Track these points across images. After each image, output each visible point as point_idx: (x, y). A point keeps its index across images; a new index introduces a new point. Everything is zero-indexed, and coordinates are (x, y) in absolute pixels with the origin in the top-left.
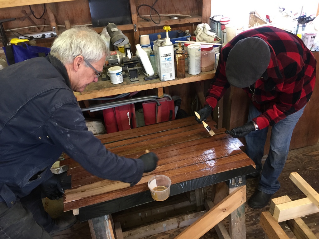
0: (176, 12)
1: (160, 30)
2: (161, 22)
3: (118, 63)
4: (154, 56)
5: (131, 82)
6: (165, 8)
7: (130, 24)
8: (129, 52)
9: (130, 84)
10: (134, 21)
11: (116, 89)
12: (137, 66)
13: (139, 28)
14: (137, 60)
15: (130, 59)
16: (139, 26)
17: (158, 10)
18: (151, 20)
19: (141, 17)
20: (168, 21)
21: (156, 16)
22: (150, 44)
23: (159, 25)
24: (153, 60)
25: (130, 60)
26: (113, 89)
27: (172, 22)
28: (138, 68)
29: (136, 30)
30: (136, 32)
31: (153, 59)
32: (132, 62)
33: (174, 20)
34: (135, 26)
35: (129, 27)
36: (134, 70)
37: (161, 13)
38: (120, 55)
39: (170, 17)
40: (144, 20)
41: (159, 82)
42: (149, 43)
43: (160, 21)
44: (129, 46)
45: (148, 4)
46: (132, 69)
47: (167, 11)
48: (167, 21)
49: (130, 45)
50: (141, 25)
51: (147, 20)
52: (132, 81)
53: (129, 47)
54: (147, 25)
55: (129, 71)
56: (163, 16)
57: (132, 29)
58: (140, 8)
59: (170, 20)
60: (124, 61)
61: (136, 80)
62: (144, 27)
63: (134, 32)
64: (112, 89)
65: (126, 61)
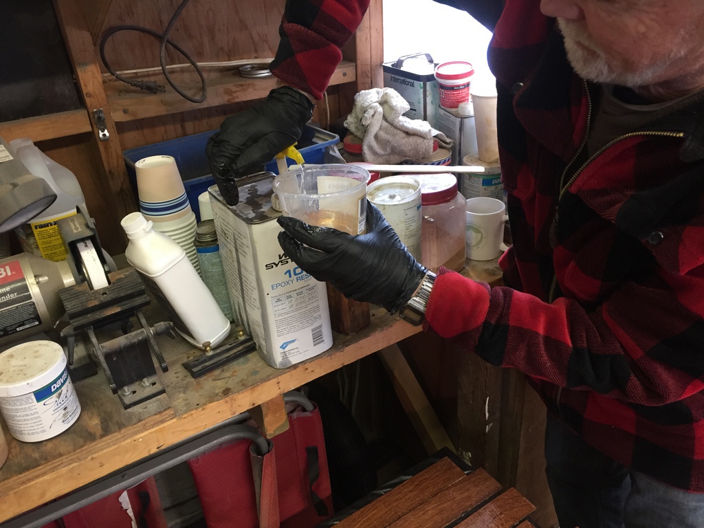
0: (256, 51)
1: (204, 121)
2: (210, 91)
3: (37, 318)
4: (217, 249)
5: (127, 407)
6: (213, 39)
7: (76, 108)
8: (90, 256)
9: (121, 426)
10: (89, 95)
11: (44, 474)
12: (143, 321)
13: (117, 124)
14: (141, 293)
15: (104, 292)
16: (119, 117)
17: (187, 47)
18: (168, 87)
19: (119, 78)
20: (236, 86)
21: (182, 70)
22: (185, 196)
23: (204, 105)
24: (216, 270)
25: (103, 298)
26: (30, 480)
27: (250, 90)
28: (152, 330)
29: (106, 132)
30: (105, 140)
31: (213, 265)
32: (116, 310)
33: (258, 83)
34: (99, 118)
35: (71, 123)
36: (130, 348)
37: (201, 56)
38: (43, 279)
39: (238, 72)
40: (134, 88)
41: (268, 379)
42: (179, 191)
43: (203, 89)
44: (87, 226)
45: (142, 26)
46: (121, 341)
47: (222, 48)
48: (234, 89)
49: (91, 221)
50: (125, 111)
51: (151, 89)
52: (127, 401)
53: (89, 233)
54: (150, 107)
55: (108, 356)
56: (212, 69)
57: (89, 129)
58: (110, 38)
59: (243, 81)
60: (70, 306)
61: (149, 390)
62: (138, 118)
63: (100, 143)
64: (23, 483)
65: (80, 309)
